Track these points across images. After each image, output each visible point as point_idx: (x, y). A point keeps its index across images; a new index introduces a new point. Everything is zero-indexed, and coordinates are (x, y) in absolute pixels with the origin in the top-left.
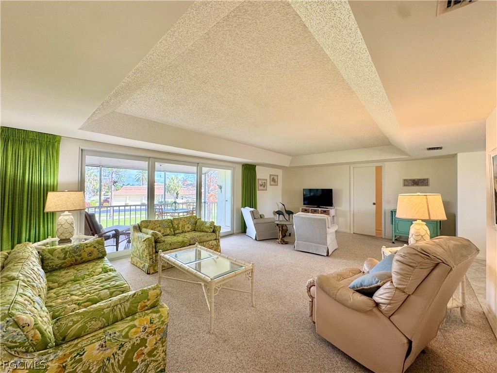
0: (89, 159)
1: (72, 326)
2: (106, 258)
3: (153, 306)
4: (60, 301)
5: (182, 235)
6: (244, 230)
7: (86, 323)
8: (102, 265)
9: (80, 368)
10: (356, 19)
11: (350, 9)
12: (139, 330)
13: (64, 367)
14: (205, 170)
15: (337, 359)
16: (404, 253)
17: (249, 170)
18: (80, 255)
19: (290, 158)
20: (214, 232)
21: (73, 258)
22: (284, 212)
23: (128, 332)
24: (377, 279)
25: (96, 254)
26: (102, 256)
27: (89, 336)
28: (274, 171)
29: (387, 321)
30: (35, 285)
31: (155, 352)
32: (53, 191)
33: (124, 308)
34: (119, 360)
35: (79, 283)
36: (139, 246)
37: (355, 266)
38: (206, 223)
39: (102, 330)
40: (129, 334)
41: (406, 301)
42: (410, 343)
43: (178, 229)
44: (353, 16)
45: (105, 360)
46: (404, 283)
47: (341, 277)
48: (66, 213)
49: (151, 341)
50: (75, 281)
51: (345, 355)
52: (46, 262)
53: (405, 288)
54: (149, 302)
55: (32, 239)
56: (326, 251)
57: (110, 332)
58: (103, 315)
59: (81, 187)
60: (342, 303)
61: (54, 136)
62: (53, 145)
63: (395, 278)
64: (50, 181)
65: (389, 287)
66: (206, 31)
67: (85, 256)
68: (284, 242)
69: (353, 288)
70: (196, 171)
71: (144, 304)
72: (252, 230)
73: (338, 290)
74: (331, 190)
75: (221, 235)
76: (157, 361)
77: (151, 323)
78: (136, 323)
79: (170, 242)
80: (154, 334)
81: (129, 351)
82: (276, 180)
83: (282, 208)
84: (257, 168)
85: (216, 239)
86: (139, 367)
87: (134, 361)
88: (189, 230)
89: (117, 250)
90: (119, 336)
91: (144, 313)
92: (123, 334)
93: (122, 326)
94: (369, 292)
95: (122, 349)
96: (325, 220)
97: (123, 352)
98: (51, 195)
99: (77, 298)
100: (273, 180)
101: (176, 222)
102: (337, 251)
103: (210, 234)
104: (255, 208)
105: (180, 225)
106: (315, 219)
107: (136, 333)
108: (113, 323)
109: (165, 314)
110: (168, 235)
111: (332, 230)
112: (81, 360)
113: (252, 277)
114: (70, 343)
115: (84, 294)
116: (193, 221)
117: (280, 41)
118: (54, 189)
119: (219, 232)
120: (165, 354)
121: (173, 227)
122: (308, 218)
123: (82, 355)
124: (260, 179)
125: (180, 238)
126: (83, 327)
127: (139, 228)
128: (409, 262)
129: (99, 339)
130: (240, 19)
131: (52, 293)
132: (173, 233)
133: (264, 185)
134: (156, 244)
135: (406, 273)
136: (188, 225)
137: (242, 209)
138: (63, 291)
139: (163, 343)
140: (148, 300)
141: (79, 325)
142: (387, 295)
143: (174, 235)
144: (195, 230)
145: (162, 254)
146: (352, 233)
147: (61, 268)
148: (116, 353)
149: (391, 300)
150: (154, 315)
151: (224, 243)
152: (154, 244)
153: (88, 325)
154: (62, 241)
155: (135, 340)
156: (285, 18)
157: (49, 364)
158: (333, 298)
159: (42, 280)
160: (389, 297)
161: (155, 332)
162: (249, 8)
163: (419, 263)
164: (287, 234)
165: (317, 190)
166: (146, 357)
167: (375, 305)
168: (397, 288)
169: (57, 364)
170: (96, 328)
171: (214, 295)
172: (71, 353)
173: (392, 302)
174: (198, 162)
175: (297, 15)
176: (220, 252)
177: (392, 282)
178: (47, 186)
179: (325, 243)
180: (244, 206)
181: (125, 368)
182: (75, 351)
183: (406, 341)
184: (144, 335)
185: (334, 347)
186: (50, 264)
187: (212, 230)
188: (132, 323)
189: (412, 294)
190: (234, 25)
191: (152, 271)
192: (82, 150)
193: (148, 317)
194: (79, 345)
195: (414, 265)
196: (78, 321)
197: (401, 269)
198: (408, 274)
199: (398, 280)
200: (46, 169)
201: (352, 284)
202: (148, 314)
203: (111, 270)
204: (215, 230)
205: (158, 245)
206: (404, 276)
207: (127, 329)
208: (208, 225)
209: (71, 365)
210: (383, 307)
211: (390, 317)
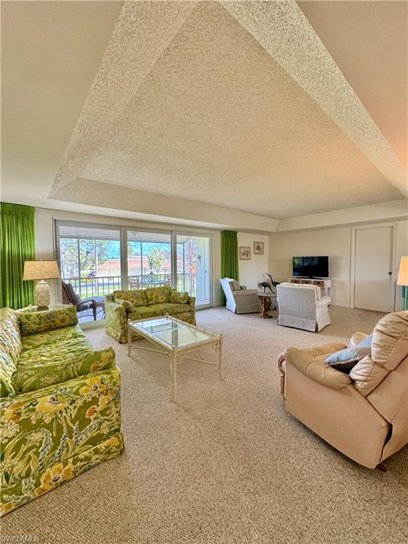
0: (63, 229)
1: (27, 379)
2: (78, 325)
3: (106, 368)
4: (31, 360)
5: (155, 306)
6: (223, 303)
7: (40, 377)
8: (73, 331)
9: (34, 416)
10: (310, 23)
11: (299, 9)
12: (90, 388)
13: (19, 414)
14: (180, 238)
15: (307, 440)
16: (386, 321)
17: (229, 237)
18: (53, 322)
19: (277, 221)
20: (188, 303)
21: (48, 324)
22: (271, 284)
23: (78, 389)
24: (356, 354)
25: (68, 321)
26: (74, 323)
27: (42, 389)
28: (258, 238)
29: (362, 400)
30: (6, 344)
31: (108, 412)
32: (31, 260)
33: (77, 367)
34: (71, 415)
35: (51, 347)
36: (112, 316)
37: (341, 341)
38: (180, 293)
39: (55, 386)
40: (80, 391)
41: (387, 379)
42: (390, 427)
43: (152, 300)
44: (305, 19)
45: (58, 413)
46: (382, 357)
47: (320, 351)
48: (42, 281)
49: (103, 401)
50: (47, 344)
51: (316, 436)
52: (23, 326)
53: (385, 363)
54: (102, 364)
55: (16, 306)
56: (314, 327)
57: (62, 387)
58: (56, 372)
59: (56, 256)
60: (313, 378)
61: (29, 207)
62: (28, 217)
63: (374, 350)
64: (28, 252)
65: (368, 361)
66: (148, 72)
67: (58, 323)
68: (267, 316)
69: (329, 363)
70: (170, 240)
71: (96, 365)
72: (232, 304)
73: (309, 364)
74: (327, 258)
75: (196, 308)
76: (110, 420)
77: (102, 383)
78: (87, 381)
79: (141, 312)
80: (106, 394)
81: (81, 408)
82: (262, 248)
83: (268, 280)
84: (238, 234)
85: (190, 311)
86: (91, 424)
87: (87, 417)
88: (163, 301)
89: (95, 319)
90: (70, 392)
91: (96, 374)
92: (74, 390)
93: (72, 383)
94: (345, 368)
95: (73, 404)
96: (313, 291)
97: (75, 407)
98: (27, 264)
99: (45, 358)
100: (258, 248)
101: (149, 292)
102: (329, 327)
103: (185, 305)
104: (237, 279)
105: (153, 297)
106: (301, 289)
107: (86, 391)
108: (66, 380)
109: (116, 376)
110: (141, 306)
111: (322, 303)
112: (34, 410)
113: (220, 348)
114: (25, 394)
115: (52, 356)
116: (167, 291)
117: (235, 71)
118: (31, 258)
119: (194, 304)
120: (120, 415)
121: (147, 298)
122: (293, 289)
123: (34, 406)
124: (243, 247)
125: (152, 309)
126: (38, 381)
127: (112, 298)
128: (390, 332)
129: (51, 393)
130: (183, 50)
131: (25, 354)
132: (146, 304)
133: (247, 254)
134: (127, 313)
135: (388, 344)
136: (162, 296)
137: (221, 280)
138: (35, 352)
139: (116, 404)
140: (101, 362)
141: (33, 379)
142: (364, 370)
143: (148, 306)
144: (169, 302)
145: (130, 324)
146: (352, 307)
147: (37, 332)
148: (68, 407)
149: (368, 376)
150: (105, 376)
151: (199, 317)
152: (125, 314)
153: (42, 379)
154: (40, 309)
155: (86, 398)
156: (234, 41)
157: (6, 409)
158: (303, 373)
159: (14, 341)
160: (365, 373)
161: (107, 392)
162: (190, 34)
163: (403, 333)
164: (272, 307)
165: (313, 258)
166: (99, 416)
167: (349, 382)
168: (375, 363)
169: (12, 410)
170: (49, 383)
171: (176, 364)
172: (25, 402)
173: (369, 378)
174: (172, 230)
175: (249, 34)
176: (195, 324)
177: (371, 356)
178: (25, 256)
179: (313, 317)
180: (223, 277)
181: (78, 422)
182: (29, 401)
183: (384, 424)
184: (95, 394)
185: (305, 427)
186: (27, 329)
187: (186, 302)
188: (83, 381)
189: (394, 370)
190: (178, 59)
191: (124, 341)
192: (55, 220)
193: (99, 378)
194: (32, 396)
195: (397, 335)
196: (32, 375)
197: (381, 340)
198: (389, 346)
199: (378, 353)
200: (23, 240)
201: (327, 360)
202: (99, 375)
203: (80, 336)
204: (189, 301)
205: (130, 315)
206: (384, 348)
207: (78, 387)
208: (182, 296)
209: (26, 413)
210: (359, 385)
211: (367, 396)
